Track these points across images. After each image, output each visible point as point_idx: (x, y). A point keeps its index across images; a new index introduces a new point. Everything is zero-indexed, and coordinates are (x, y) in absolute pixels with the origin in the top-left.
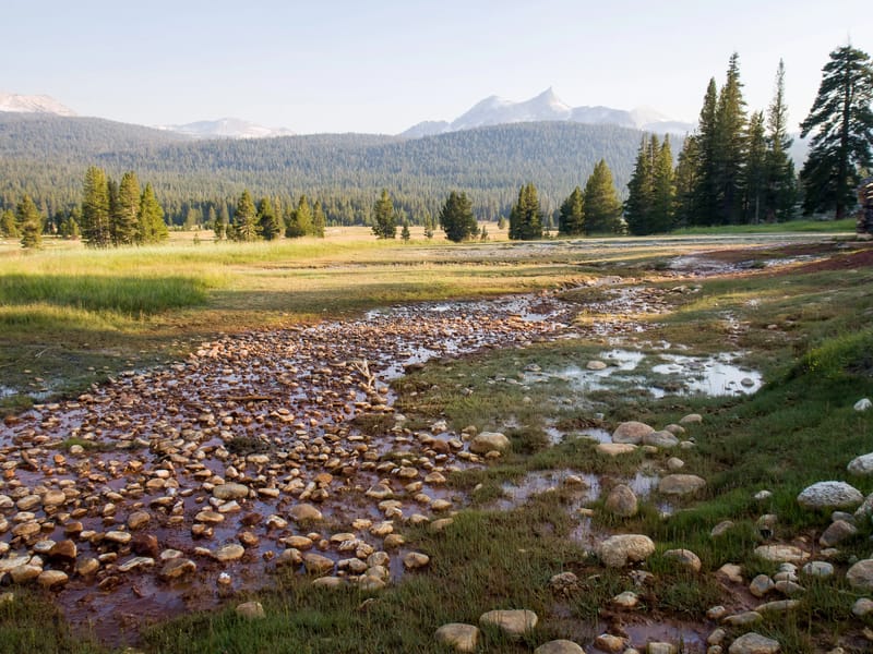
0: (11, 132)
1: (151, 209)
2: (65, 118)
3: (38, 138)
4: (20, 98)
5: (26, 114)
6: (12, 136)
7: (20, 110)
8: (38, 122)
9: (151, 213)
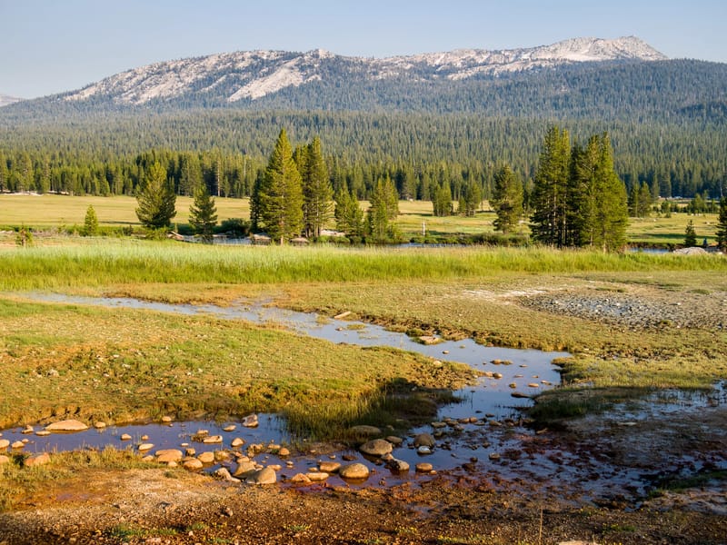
0: (582, 87)
1: (602, 184)
2: (649, 63)
3: (612, 91)
4: (600, 43)
5: (603, 62)
6: (582, 91)
7: (598, 58)
8: (615, 71)
9: (601, 190)
